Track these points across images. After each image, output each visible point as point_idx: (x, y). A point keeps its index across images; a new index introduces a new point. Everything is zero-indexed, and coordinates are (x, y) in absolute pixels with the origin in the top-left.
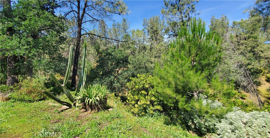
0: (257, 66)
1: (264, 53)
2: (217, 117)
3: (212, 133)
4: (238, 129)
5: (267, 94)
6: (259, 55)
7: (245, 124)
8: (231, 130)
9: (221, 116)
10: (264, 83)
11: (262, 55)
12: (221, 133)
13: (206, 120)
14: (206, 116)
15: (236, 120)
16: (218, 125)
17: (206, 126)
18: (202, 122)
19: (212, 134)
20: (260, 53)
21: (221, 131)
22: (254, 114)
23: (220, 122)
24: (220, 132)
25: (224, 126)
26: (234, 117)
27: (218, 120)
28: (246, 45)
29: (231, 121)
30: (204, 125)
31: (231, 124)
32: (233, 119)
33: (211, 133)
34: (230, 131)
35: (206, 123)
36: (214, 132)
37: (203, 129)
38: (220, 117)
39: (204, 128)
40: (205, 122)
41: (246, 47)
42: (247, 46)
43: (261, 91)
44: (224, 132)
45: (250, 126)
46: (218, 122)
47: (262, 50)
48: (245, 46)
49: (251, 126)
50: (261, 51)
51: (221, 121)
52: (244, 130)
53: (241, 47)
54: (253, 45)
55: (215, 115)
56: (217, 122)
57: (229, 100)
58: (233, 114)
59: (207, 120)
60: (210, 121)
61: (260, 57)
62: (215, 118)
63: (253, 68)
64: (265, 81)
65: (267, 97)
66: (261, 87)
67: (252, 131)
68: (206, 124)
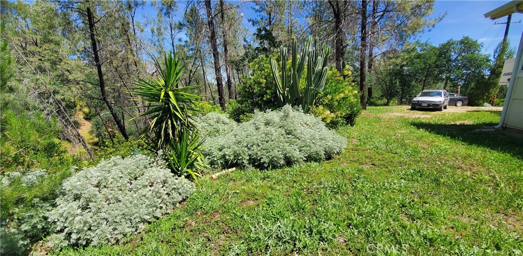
0: (69, 95)
1: (73, 75)
2: (45, 199)
3: (45, 237)
4: (93, 199)
5: (91, 139)
6: (65, 77)
7: (98, 186)
8: (81, 209)
9: (53, 194)
10: (83, 122)
11: (70, 77)
12: (65, 225)
13: (20, 221)
14: (17, 210)
15: (83, 187)
16: (53, 215)
17: (25, 231)
18: (13, 230)
19: (45, 239)
20: (66, 73)
21: (64, 221)
22: (104, 166)
23: (54, 206)
24: (62, 225)
25: (67, 208)
26: (78, 183)
27: (48, 205)
28: (40, 55)
29: (75, 192)
30: (18, 234)
31: (77, 198)
32: (78, 187)
33: (42, 239)
34: (79, 211)
35: (23, 226)
36: (48, 234)
37: (21, 242)
38: (50, 198)
39: (23, 239)
40: (20, 226)
41: (40, 60)
42: (43, 59)
43: (82, 135)
44: (70, 219)
45: (105, 186)
46: (50, 208)
47: (69, 69)
48: (40, 58)
49: (107, 186)
50: (68, 71)
51: (56, 203)
52: (100, 195)
53: (32, 59)
54: (53, 57)
55: (38, 199)
56: (48, 210)
57: (51, 159)
58: (76, 180)
59: (24, 218)
60: (32, 217)
61: (68, 81)
62: (41, 203)
63: (64, 98)
64: (83, 119)
65: (93, 143)
66: (81, 130)
67: (112, 192)
68: (25, 227)
